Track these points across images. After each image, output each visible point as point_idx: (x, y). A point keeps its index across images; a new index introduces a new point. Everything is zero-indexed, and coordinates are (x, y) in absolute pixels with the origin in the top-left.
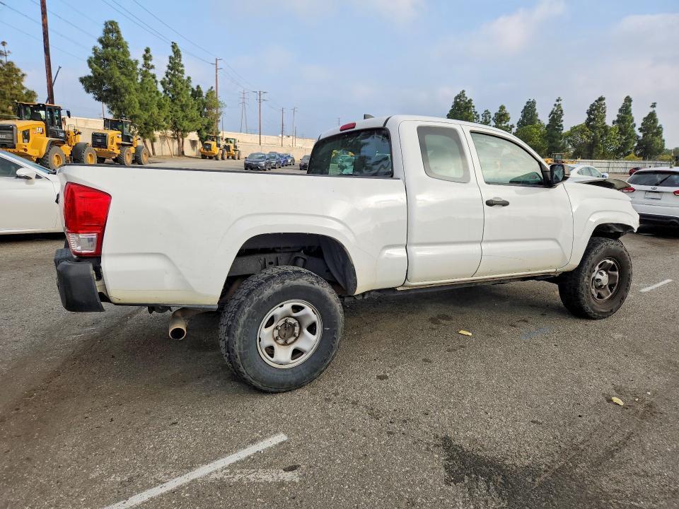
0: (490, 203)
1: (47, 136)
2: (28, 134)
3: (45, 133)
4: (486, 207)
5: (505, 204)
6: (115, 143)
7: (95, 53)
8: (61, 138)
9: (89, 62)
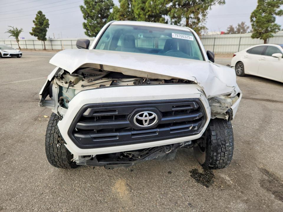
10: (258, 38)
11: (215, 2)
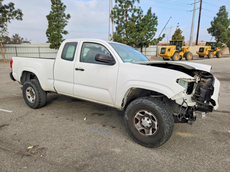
0: (77, 69)
1: (176, 50)
2: (170, 50)
3: (175, 49)
4: (75, 70)
5: (82, 70)
6: (207, 51)
7: (214, 19)
8: (180, 50)
9: (211, 23)
10: (54, 48)
11: (13, 17)
